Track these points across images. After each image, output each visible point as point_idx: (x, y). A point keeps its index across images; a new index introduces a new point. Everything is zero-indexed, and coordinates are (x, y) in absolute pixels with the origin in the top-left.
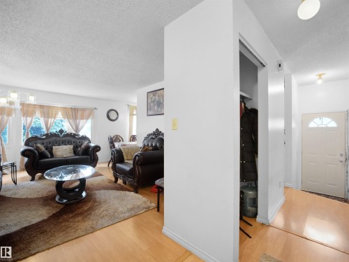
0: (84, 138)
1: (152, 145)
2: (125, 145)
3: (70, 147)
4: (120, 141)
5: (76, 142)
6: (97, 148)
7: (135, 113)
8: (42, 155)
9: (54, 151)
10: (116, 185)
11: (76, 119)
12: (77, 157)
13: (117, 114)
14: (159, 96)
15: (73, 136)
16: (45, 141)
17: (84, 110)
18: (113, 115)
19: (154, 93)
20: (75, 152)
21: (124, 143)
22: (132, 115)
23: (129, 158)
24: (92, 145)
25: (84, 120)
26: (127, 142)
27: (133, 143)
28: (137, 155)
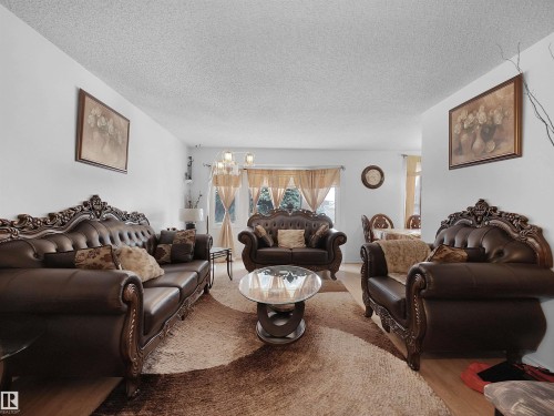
0: (323, 218)
1: (465, 244)
2: (394, 237)
3: (300, 233)
4: (386, 227)
5: (310, 226)
6: (341, 238)
7: (418, 169)
8: (262, 243)
9: (279, 236)
10: (366, 325)
11: (313, 187)
12: (308, 250)
13: (382, 175)
14: (487, 111)
15: (307, 214)
16: (269, 222)
17: (324, 171)
18: (373, 177)
19: (472, 105)
20: (307, 241)
21: (394, 231)
22: (410, 174)
23: (401, 268)
24: (334, 230)
25: (325, 189)
26: (400, 229)
27: (415, 232)
28: (417, 271)
